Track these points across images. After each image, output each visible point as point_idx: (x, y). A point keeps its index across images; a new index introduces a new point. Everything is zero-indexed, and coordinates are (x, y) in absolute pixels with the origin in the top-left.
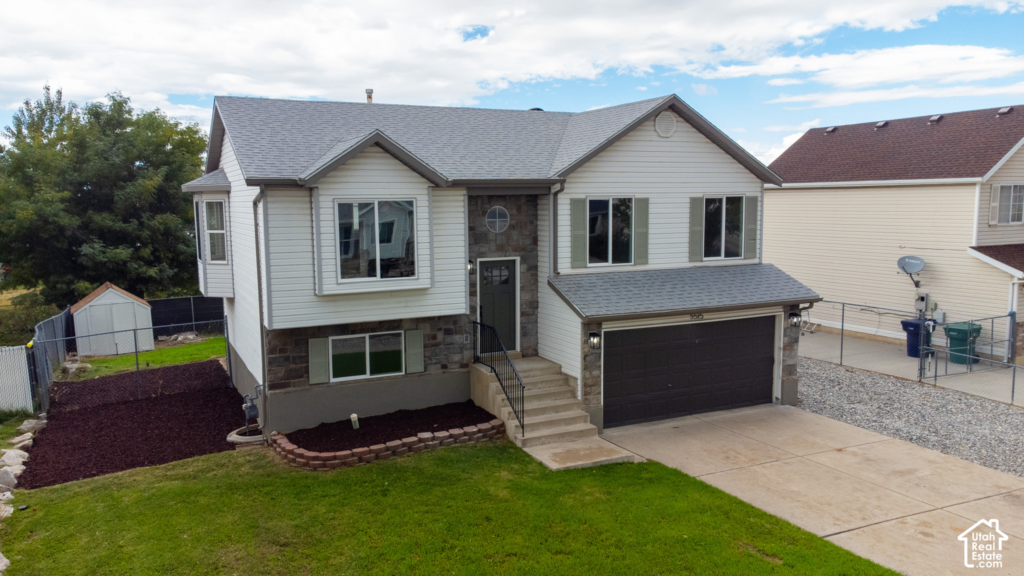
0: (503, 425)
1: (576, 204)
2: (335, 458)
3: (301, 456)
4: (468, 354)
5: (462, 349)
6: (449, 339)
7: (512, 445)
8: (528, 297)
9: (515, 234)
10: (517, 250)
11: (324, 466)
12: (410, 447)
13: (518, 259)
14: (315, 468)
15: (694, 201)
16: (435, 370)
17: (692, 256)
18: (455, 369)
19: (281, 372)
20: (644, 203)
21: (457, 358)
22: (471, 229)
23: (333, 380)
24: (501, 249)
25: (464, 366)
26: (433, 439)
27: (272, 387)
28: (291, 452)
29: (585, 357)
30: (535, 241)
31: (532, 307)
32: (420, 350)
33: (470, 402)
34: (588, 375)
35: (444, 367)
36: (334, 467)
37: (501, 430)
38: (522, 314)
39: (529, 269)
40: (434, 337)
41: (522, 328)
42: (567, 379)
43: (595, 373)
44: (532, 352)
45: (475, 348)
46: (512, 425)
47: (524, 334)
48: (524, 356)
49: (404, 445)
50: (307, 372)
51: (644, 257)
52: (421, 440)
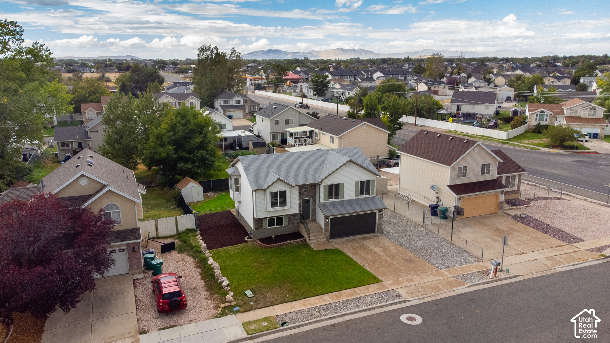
0: (306, 239)
1: (325, 186)
2: (270, 246)
3: (263, 245)
4: (299, 221)
5: (297, 220)
6: (294, 218)
7: (308, 244)
8: (313, 207)
9: (310, 193)
10: (311, 196)
11: (268, 248)
12: (285, 244)
13: (311, 198)
14: (266, 248)
15: (357, 183)
16: (291, 225)
17: (356, 196)
18: (295, 224)
19: (257, 226)
20: (343, 184)
21: (296, 222)
22: (299, 192)
23: (268, 228)
24: (307, 196)
25: (297, 224)
26: (290, 242)
27: (255, 229)
28: (261, 244)
29: (325, 224)
30: (315, 194)
31: (314, 209)
32: (287, 220)
33: (299, 232)
34: (326, 228)
35: (293, 224)
36: (270, 248)
37: (305, 240)
38: (312, 211)
39: (314, 201)
40: (291, 217)
41: (312, 214)
42: (321, 228)
43: (328, 227)
44: (314, 220)
45: (300, 219)
46: (307, 239)
47: (312, 216)
48: (312, 221)
49: (284, 243)
50: (263, 226)
51: (343, 197)
52: (287, 243)
